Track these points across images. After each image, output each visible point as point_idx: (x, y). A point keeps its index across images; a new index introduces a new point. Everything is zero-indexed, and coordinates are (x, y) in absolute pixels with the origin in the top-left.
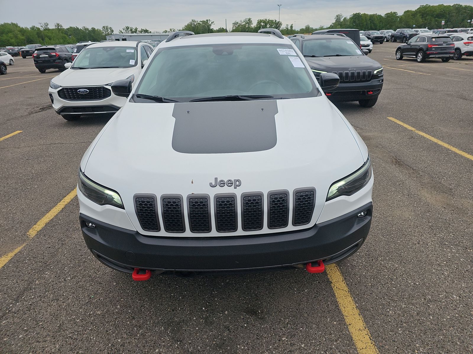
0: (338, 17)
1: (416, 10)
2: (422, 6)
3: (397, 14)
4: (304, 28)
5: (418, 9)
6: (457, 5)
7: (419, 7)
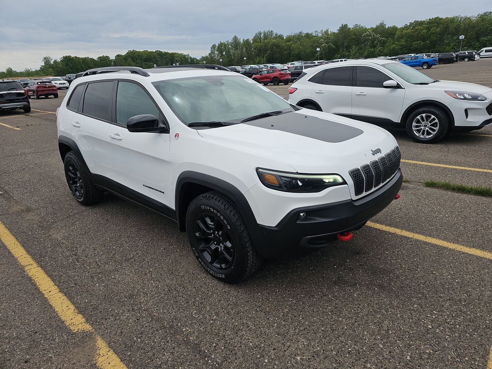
0: (47, 60)
1: (125, 55)
2: (130, 51)
3: (110, 58)
4: (5, 71)
5: (127, 54)
6: (158, 51)
7: (128, 52)
